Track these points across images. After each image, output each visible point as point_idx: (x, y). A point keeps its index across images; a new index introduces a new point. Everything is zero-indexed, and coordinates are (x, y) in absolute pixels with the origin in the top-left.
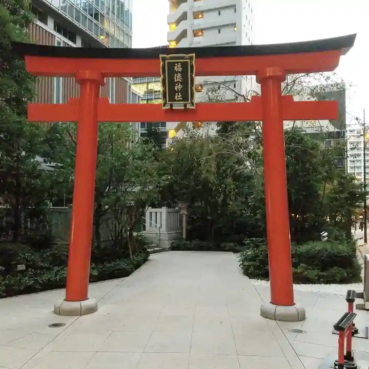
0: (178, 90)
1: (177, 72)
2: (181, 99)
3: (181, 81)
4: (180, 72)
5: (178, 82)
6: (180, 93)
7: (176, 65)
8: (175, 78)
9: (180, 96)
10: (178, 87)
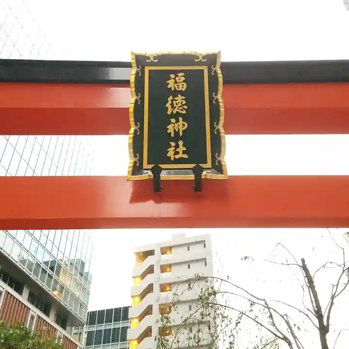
0: (177, 133)
1: (175, 93)
2: (186, 156)
3: (184, 112)
4: (181, 93)
5: (177, 116)
6: (181, 143)
7: (172, 76)
8: (168, 105)
9: (181, 148)
10: (177, 126)
